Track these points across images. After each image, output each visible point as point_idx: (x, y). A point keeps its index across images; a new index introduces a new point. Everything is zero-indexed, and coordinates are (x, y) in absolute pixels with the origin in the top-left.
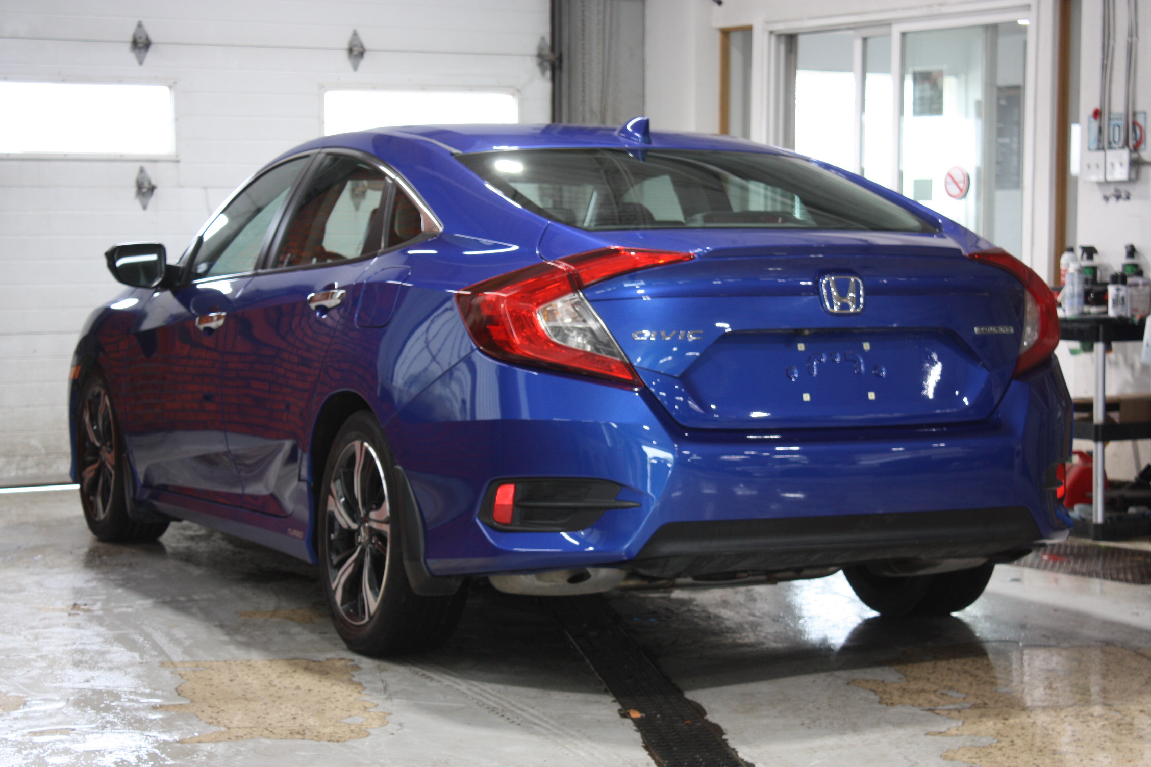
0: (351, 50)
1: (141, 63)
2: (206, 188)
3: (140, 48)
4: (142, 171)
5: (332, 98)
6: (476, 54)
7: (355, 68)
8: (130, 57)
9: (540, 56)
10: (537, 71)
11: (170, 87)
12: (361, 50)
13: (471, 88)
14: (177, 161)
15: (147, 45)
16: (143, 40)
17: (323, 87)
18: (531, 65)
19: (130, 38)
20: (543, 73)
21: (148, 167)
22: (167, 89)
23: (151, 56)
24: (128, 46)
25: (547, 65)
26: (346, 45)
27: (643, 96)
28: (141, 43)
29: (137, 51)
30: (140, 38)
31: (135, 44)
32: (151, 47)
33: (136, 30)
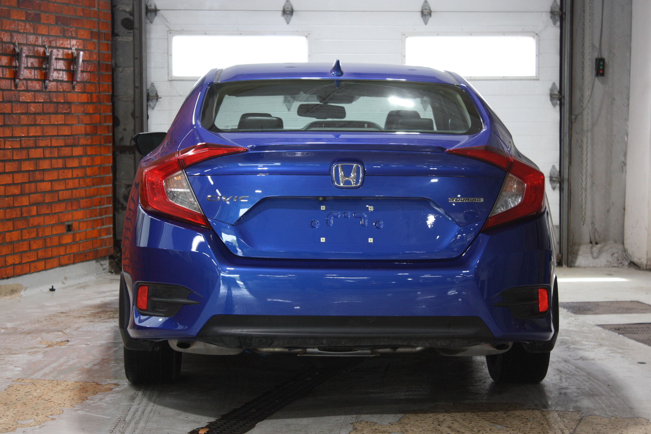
0: (422, 12)
1: (288, 23)
3: (288, 14)
5: (411, 42)
6: (508, 12)
7: (426, 23)
8: (282, 19)
9: (552, 12)
10: (551, 22)
11: (306, 37)
12: (429, 11)
13: (504, 33)
15: (292, 12)
16: (290, 9)
17: (405, 35)
18: (546, 18)
19: (282, 9)
20: (555, 24)
22: (305, 38)
23: (294, 19)
24: (281, 13)
25: (558, 18)
26: (420, 9)
27: (630, 36)
28: (288, 11)
29: (286, 16)
30: (288, 8)
31: (284, 12)
32: (294, 13)
33: (285, 4)
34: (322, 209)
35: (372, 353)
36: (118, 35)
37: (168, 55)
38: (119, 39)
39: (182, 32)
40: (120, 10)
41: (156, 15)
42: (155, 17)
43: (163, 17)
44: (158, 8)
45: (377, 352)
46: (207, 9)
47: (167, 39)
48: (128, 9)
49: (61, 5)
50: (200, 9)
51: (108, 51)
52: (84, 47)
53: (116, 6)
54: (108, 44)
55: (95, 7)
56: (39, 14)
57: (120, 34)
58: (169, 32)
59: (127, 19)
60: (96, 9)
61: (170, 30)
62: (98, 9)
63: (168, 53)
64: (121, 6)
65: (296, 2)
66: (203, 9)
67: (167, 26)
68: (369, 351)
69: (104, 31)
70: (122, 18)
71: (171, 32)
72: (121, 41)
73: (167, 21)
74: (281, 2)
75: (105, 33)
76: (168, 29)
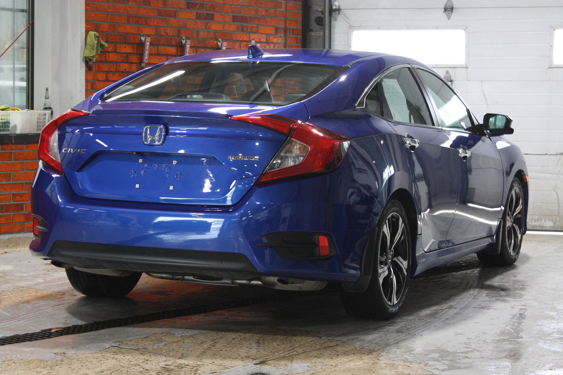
1: (449, 19)
2: (482, 81)
3: (449, 11)
4: (447, 72)
8: (443, 15)
11: (465, 30)
14: (467, 68)
15: (452, 9)
17: (553, 28)
19: (443, 7)
21: (451, 71)
22: (464, 31)
23: (454, 15)
24: (443, 10)
28: (449, 8)
29: (447, 13)
30: (449, 6)
31: (446, 9)
32: (454, 10)
33: (447, 2)
34: (140, 162)
35: (233, 284)
36: (312, 31)
37: (348, 47)
38: (313, 34)
39: (360, 27)
40: (314, 10)
41: (339, 13)
42: (338, 16)
43: (345, 15)
44: (341, 8)
45: (236, 283)
46: (381, 8)
47: (348, 33)
48: (320, 10)
49: (239, 7)
50: (375, 8)
51: (297, 43)
52: (267, 40)
53: (312, 7)
54: (297, 38)
55: (282, 8)
56: (213, 14)
57: (313, 29)
58: (349, 27)
59: (320, 18)
60: (283, 10)
61: (351, 26)
62: (286, 9)
63: (348, 45)
64: (315, 7)
65: (456, 1)
66: (378, 8)
67: (348, 23)
68: (229, 282)
69: (292, 28)
70: (316, 17)
71: (351, 27)
72: (315, 35)
73: (348, 19)
74: (443, 1)
75: (293, 29)
76: (349, 25)
